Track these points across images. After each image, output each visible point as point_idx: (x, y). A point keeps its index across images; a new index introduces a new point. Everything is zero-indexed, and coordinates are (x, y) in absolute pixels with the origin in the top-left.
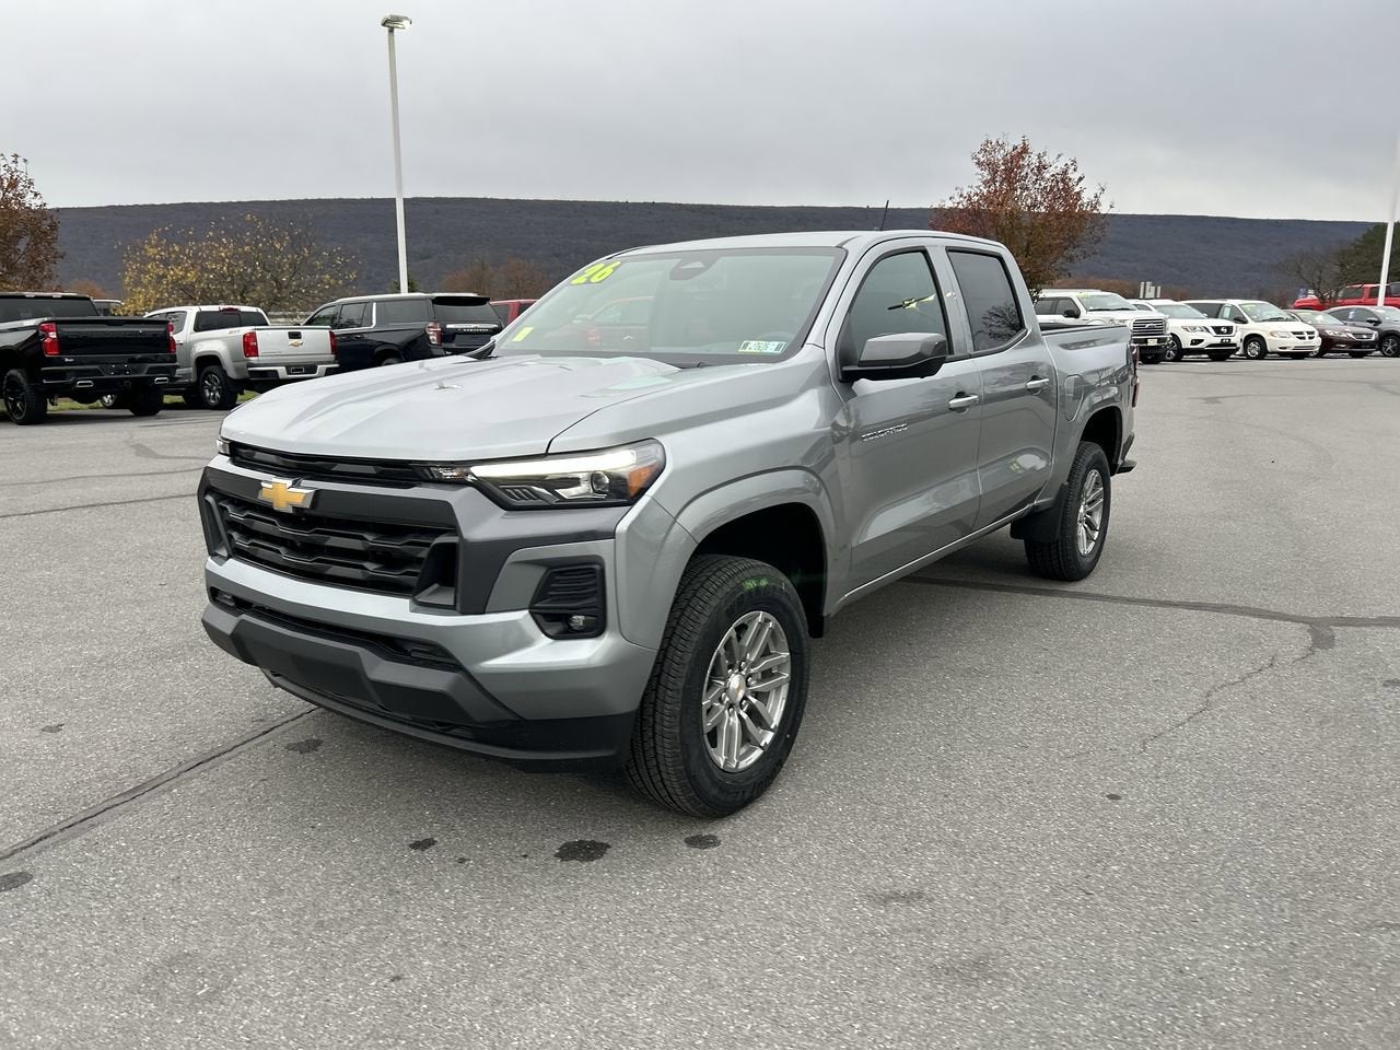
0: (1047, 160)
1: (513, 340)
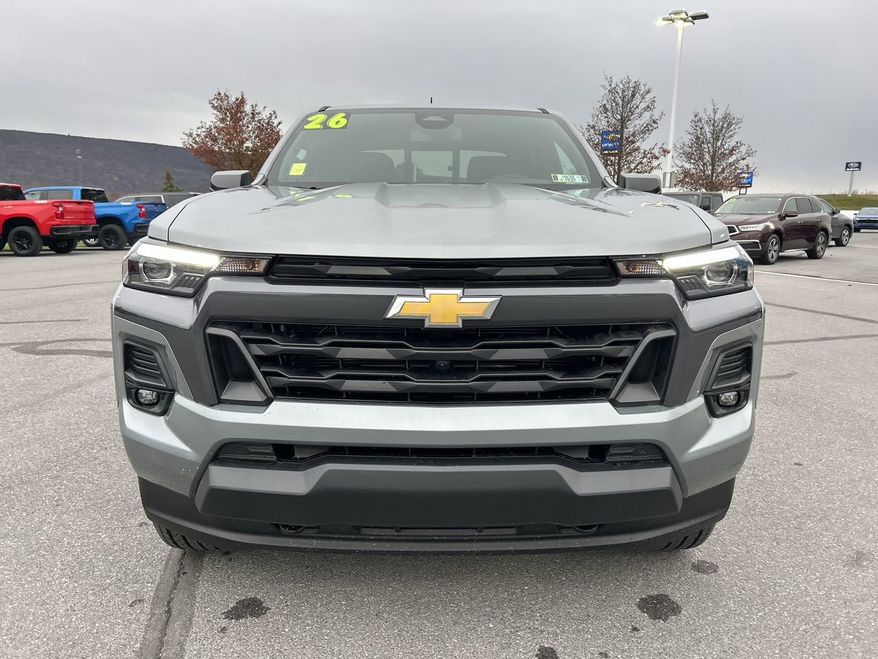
0: (259, 109)
1: (290, 174)
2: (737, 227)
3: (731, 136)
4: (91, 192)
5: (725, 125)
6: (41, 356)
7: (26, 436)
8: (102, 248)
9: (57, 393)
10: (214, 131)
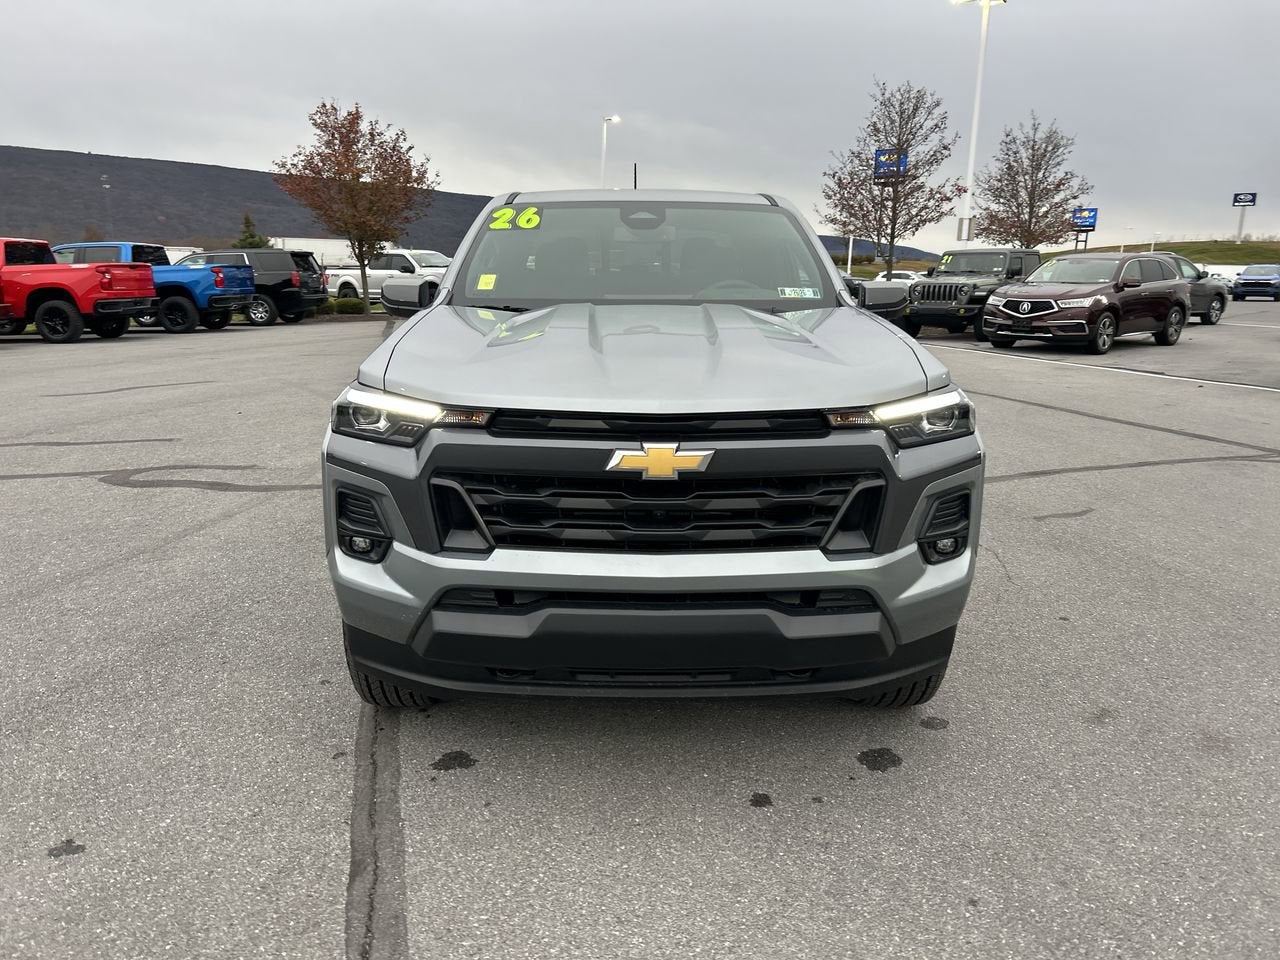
0: (380, 127)
1: (479, 288)
2: (1056, 301)
3: (1059, 164)
4: (146, 250)
5: (1050, 148)
6: (140, 490)
7: (159, 588)
8: (162, 328)
9: (179, 537)
10: (317, 159)
